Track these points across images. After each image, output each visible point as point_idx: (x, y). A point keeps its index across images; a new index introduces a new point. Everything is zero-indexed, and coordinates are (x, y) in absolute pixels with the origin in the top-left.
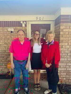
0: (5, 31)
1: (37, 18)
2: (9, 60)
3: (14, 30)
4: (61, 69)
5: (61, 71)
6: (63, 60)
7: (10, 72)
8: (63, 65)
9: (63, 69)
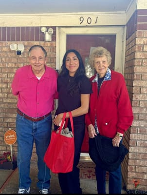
0: (3, 51)
1: (82, 19)
2: (10, 123)
3: (25, 50)
4: (136, 150)
5: (135, 154)
6: (142, 126)
7: (11, 153)
8: (141, 140)
9: (142, 150)
